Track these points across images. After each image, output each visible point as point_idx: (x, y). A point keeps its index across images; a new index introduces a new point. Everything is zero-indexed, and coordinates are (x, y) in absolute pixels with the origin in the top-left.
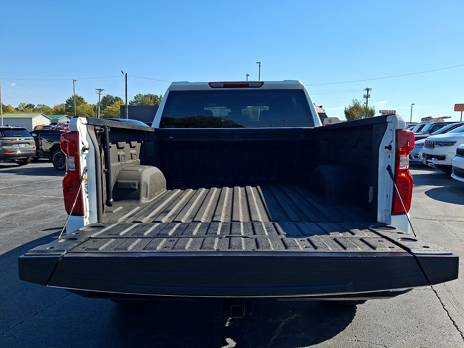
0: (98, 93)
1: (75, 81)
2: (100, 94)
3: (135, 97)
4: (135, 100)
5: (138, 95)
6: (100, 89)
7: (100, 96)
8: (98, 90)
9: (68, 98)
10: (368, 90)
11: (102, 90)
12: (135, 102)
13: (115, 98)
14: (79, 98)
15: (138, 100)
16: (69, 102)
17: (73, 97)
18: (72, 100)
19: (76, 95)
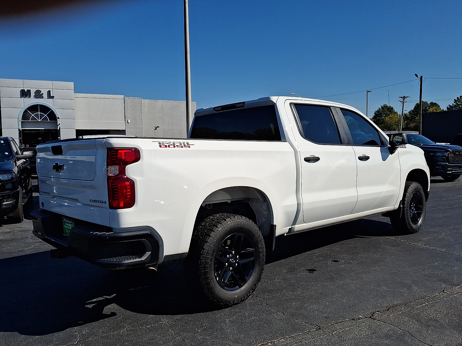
0: (402, 101)
1: (369, 92)
2: (404, 102)
3: (455, 100)
4: (455, 104)
5: (459, 97)
6: (404, 97)
7: (403, 105)
8: (402, 97)
11: (406, 97)
12: (455, 106)
13: (429, 105)
14: (388, 109)
15: (459, 103)
16: (378, 113)
17: (382, 108)
18: (381, 111)
19: (386, 105)
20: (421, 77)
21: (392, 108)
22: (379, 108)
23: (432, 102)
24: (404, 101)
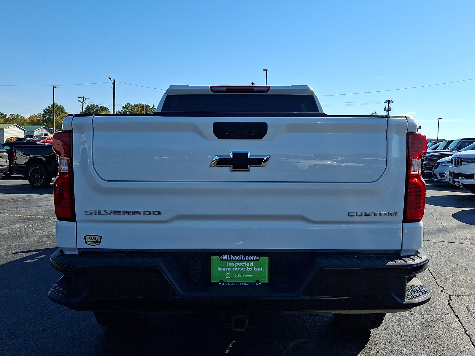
0: (81, 101)
1: (55, 87)
2: (83, 103)
4: (123, 110)
5: (127, 104)
6: (84, 98)
7: (83, 105)
8: (81, 98)
9: (46, 107)
10: (389, 102)
11: (85, 98)
12: (123, 112)
13: (100, 108)
14: (58, 108)
15: (127, 110)
16: (47, 112)
17: (52, 106)
18: (51, 110)
19: (56, 104)
20: (114, 80)
21: (63, 108)
22: (49, 106)
23: (102, 106)
24: (83, 101)
